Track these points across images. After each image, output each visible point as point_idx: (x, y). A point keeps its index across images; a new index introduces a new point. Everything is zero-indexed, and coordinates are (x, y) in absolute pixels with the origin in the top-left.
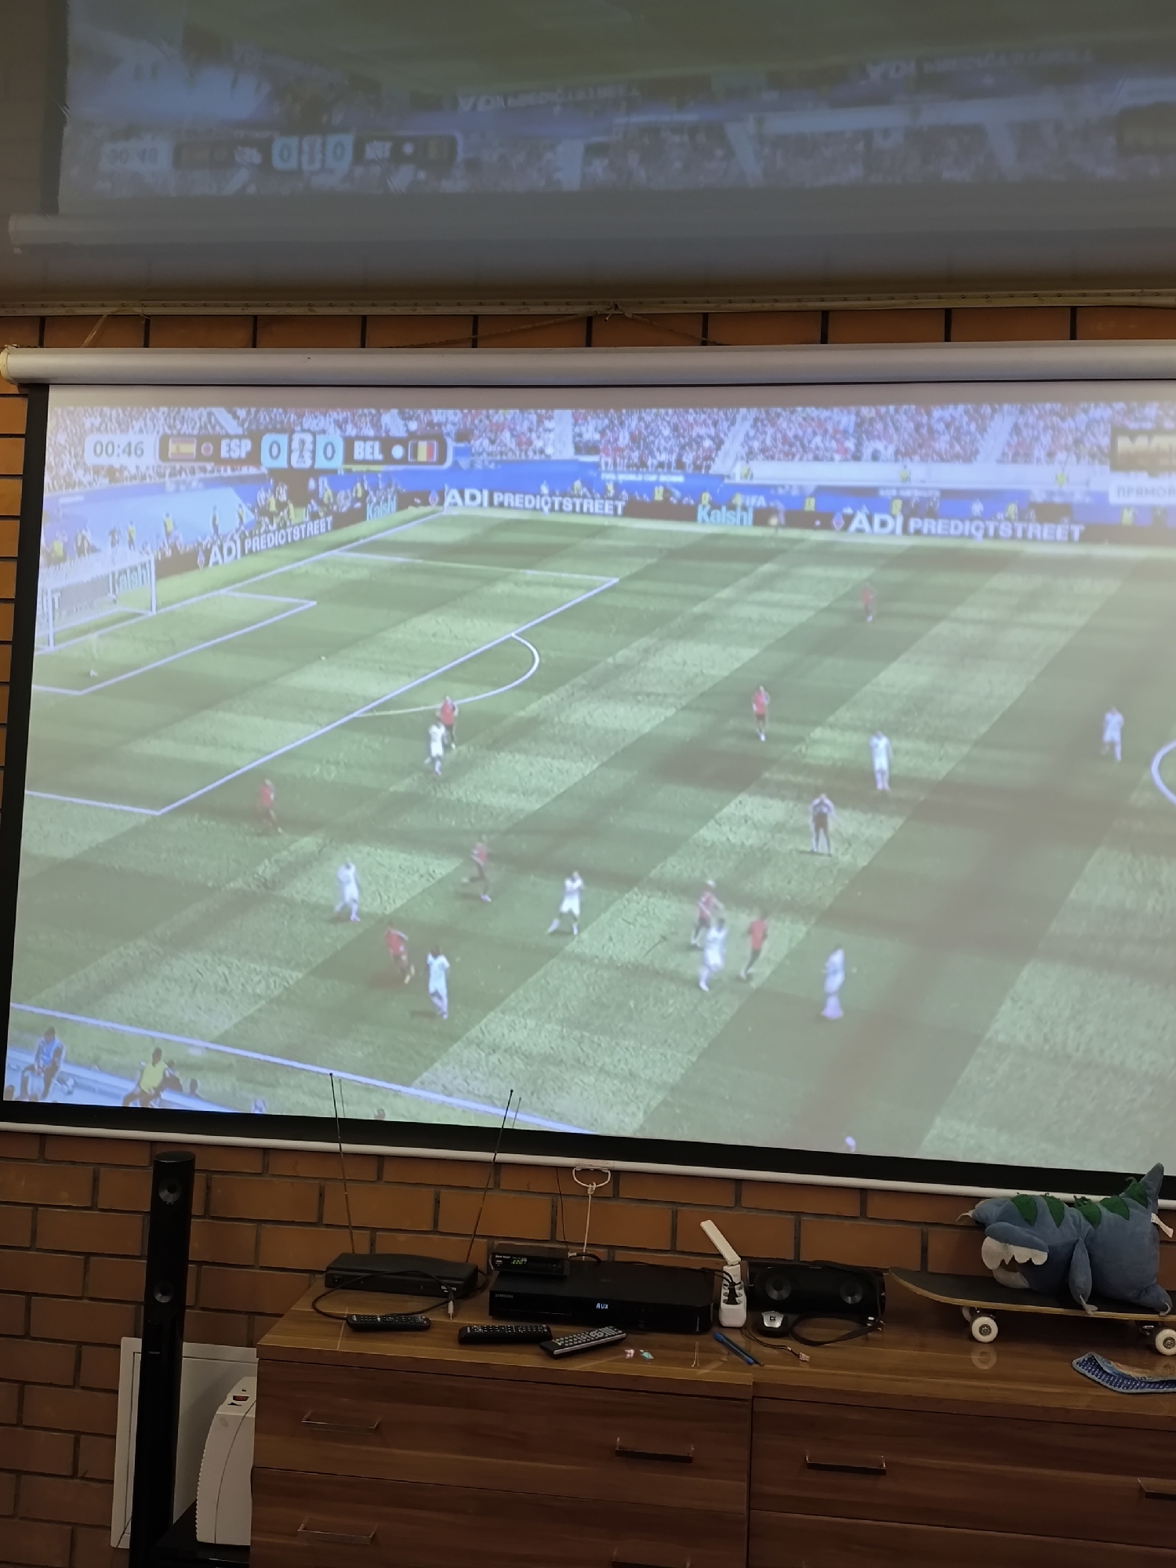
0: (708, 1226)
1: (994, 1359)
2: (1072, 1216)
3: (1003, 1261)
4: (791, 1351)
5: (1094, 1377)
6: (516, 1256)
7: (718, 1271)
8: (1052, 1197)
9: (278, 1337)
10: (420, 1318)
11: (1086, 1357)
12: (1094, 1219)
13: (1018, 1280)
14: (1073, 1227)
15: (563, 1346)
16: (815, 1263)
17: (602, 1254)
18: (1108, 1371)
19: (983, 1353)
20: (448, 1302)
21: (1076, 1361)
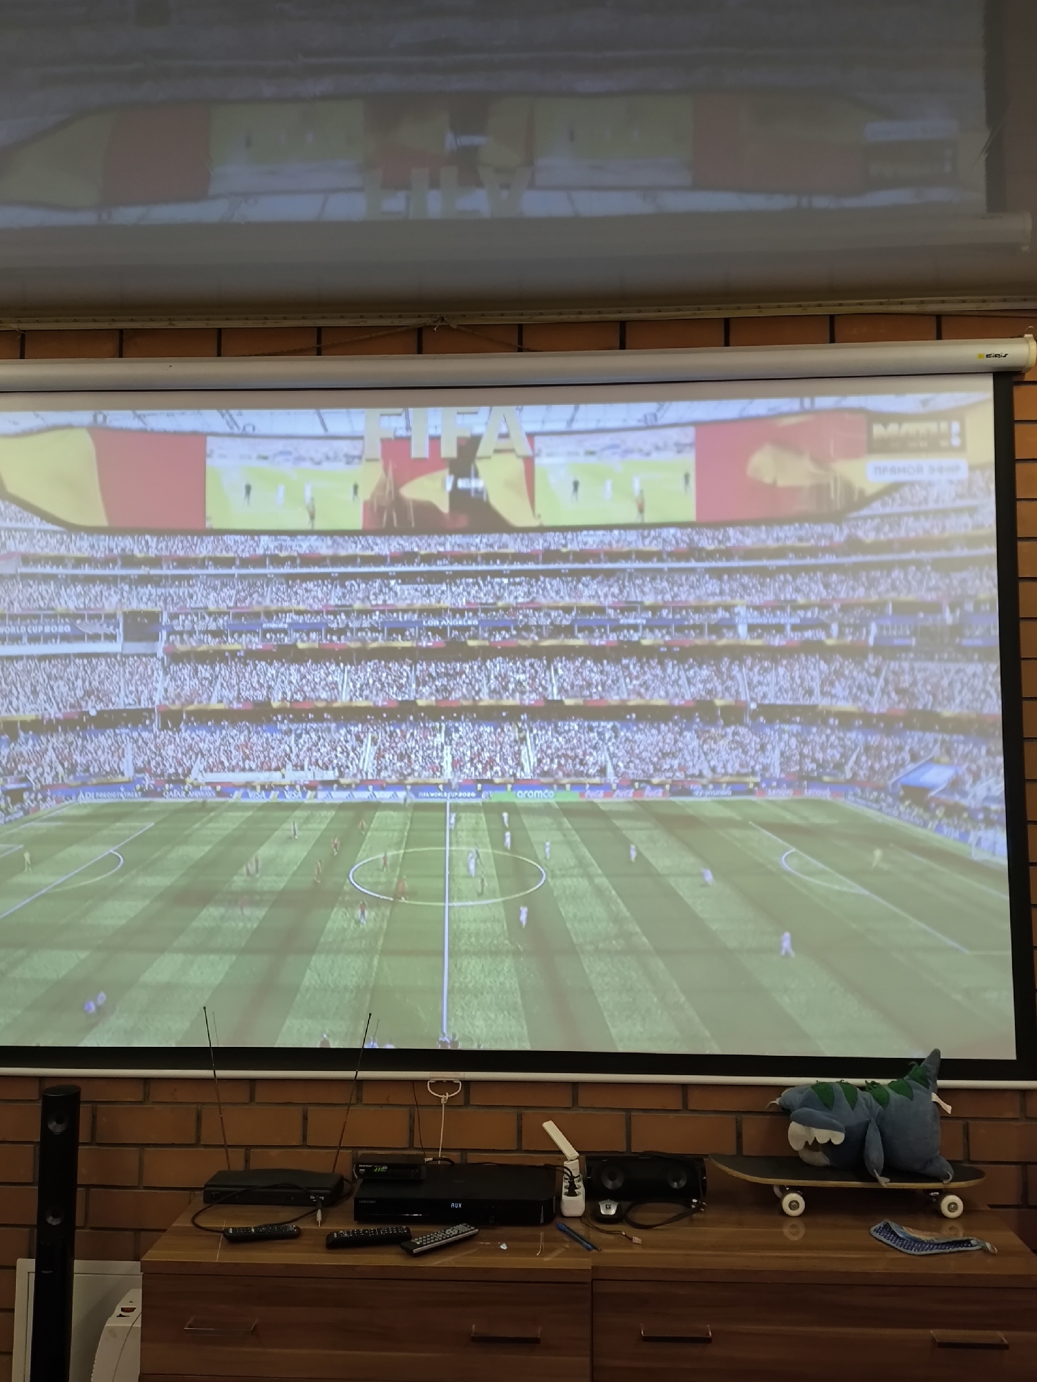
0: (550, 1127)
1: (802, 1231)
2: (864, 1099)
3: (807, 1143)
4: (626, 1236)
5: (889, 1242)
6: (376, 1164)
7: (558, 1166)
8: (847, 1084)
9: (161, 1253)
10: (292, 1227)
11: (881, 1225)
12: (883, 1101)
13: (821, 1159)
14: (866, 1108)
15: (421, 1245)
16: (645, 1153)
17: (455, 1157)
18: (901, 1235)
19: (793, 1226)
20: (316, 1211)
21: (873, 1229)
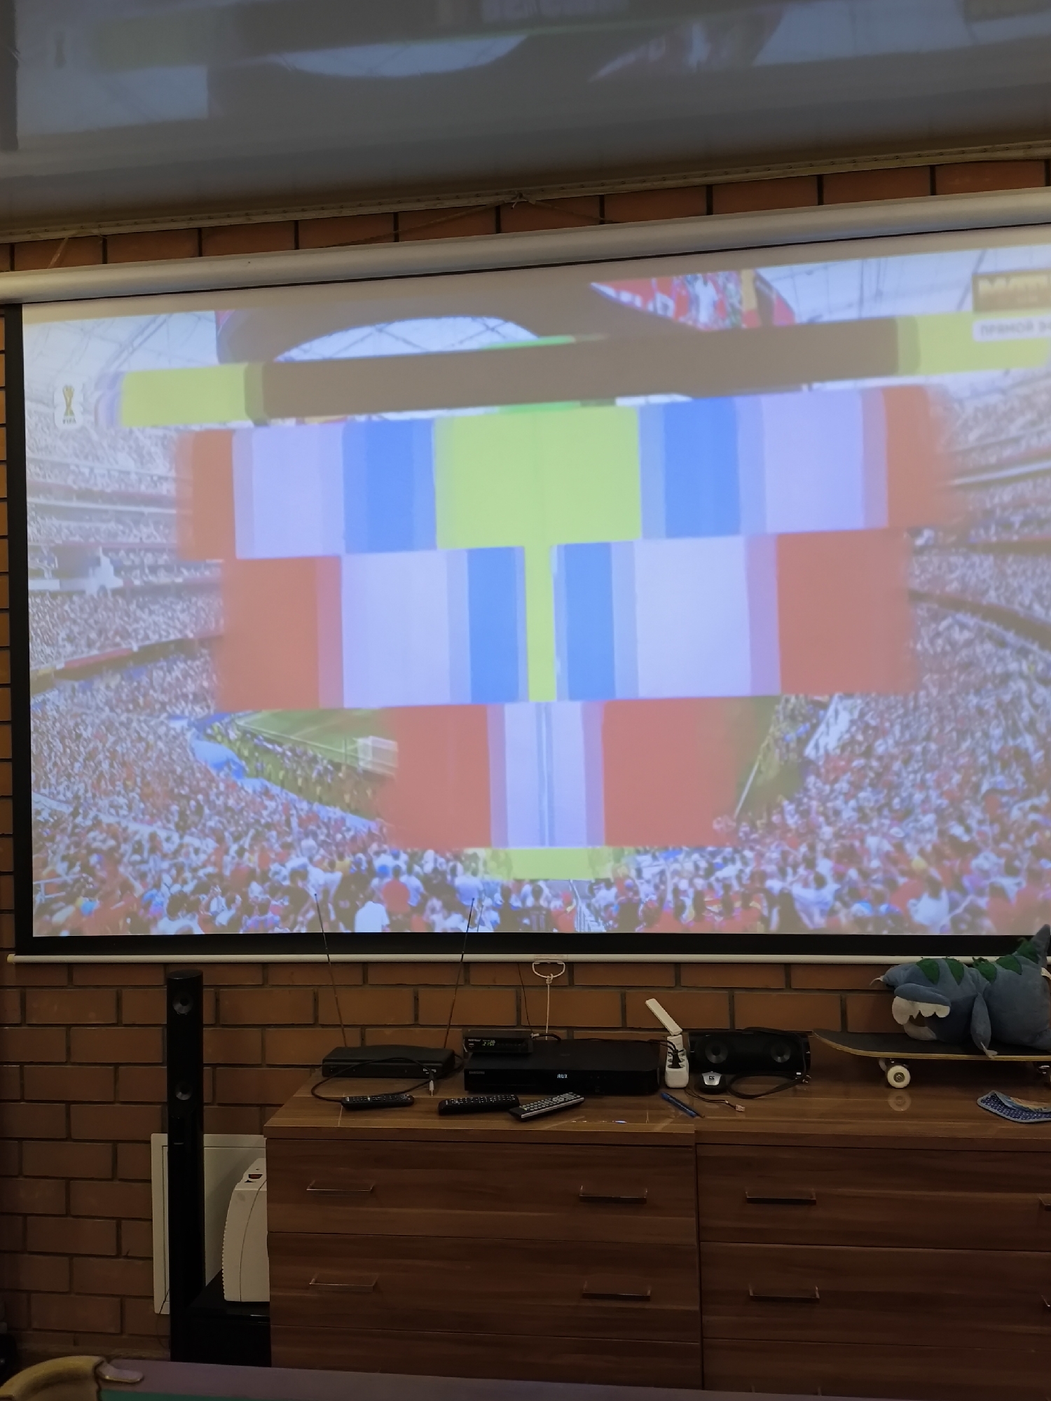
0: (652, 1004)
1: (908, 1101)
2: (971, 975)
3: (911, 1017)
5: (995, 1111)
6: (485, 1039)
7: (663, 1041)
8: (954, 961)
9: (281, 1120)
10: (405, 1096)
11: (989, 1096)
12: (990, 975)
13: (927, 1033)
14: (971, 982)
16: (748, 1029)
17: (562, 1034)
18: (1008, 1105)
19: (899, 1098)
20: (429, 1082)
21: (979, 1100)
